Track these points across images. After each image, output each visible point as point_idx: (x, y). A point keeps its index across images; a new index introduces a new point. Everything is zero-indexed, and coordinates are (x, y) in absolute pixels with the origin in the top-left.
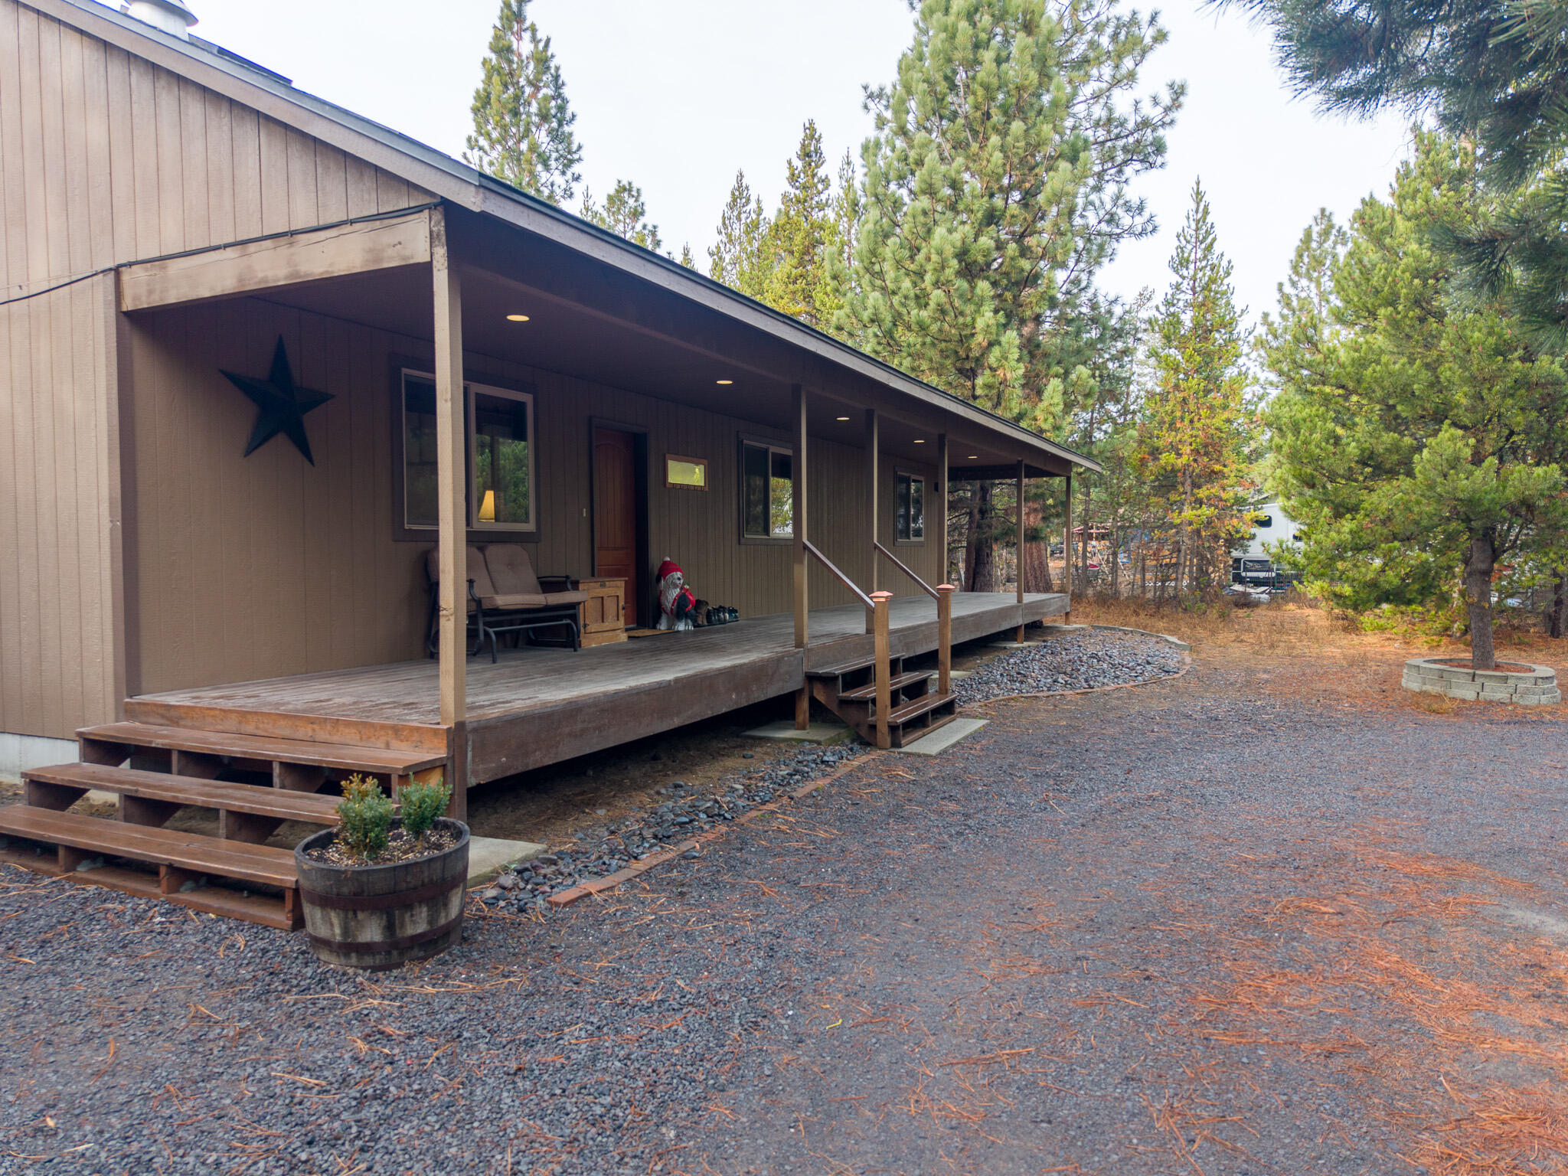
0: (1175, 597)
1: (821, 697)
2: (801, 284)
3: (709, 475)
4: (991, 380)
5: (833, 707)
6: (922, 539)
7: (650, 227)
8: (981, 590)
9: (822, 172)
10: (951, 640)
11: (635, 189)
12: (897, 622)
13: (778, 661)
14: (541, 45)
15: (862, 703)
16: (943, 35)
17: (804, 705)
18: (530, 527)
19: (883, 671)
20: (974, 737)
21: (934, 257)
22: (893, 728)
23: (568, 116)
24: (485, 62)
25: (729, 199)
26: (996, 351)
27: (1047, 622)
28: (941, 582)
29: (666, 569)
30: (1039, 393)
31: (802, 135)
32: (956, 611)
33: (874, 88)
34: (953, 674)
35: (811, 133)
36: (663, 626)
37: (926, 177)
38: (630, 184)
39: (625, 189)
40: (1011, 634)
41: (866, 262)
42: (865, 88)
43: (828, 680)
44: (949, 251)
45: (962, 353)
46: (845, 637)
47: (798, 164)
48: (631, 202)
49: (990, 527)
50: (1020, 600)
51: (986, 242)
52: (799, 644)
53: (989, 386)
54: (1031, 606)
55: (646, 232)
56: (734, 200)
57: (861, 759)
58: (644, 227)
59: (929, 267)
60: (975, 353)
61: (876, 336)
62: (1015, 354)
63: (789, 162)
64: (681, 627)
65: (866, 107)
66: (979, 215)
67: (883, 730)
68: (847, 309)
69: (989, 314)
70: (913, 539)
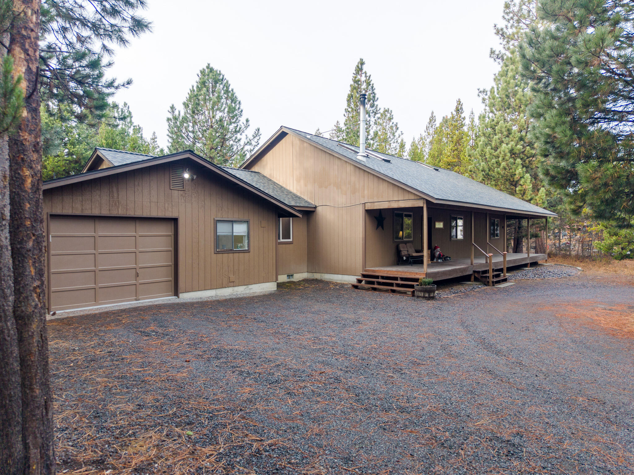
0: (590, 256)
1: (476, 275)
2: (456, 152)
3: (444, 225)
4: (521, 189)
5: (479, 278)
6: (498, 237)
7: (395, 123)
8: (519, 252)
9: (463, 116)
10: (507, 266)
11: (390, 111)
12: (494, 260)
13: (468, 267)
14: (368, 78)
15: (486, 277)
16: (505, 84)
17: (473, 277)
18: (412, 239)
19: (491, 271)
20: (511, 286)
21: (502, 153)
22: (493, 282)
23: (376, 99)
24: (351, 86)
25: (429, 121)
26: (523, 180)
27: (540, 262)
28: (504, 251)
29: (436, 248)
30: (538, 190)
31: (456, 104)
32: (508, 259)
33: (482, 89)
34: (507, 274)
35: (459, 102)
36: (435, 261)
37: (499, 128)
38: (388, 109)
39: (386, 111)
40: (526, 265)
41: (480, 153)
42: (478, 90)
43: (478, 272)
44: (507, 151)
45: (512, 180)
46: (481, 264)
47: (455, 113)
48: (389, 115)
49: (522, 232)
50: (528, 256)
51: (519, 147)
52: (472, 264)
53: (521, 190)
54: (532, 258)
55: (393, 125)
56: (431, 121)
57: (486, 287)
58: (393, 123)
59: (501, 156)
60: (516, 179)
61: (483, 175)
62: (529, 181)
63: (452, 113)
64: (440, 261)
65: (479, 95)
66: (517, 139)
67: (491, 282)
68: (473, 165)
69: (520, 169)
70: (496, 238)
